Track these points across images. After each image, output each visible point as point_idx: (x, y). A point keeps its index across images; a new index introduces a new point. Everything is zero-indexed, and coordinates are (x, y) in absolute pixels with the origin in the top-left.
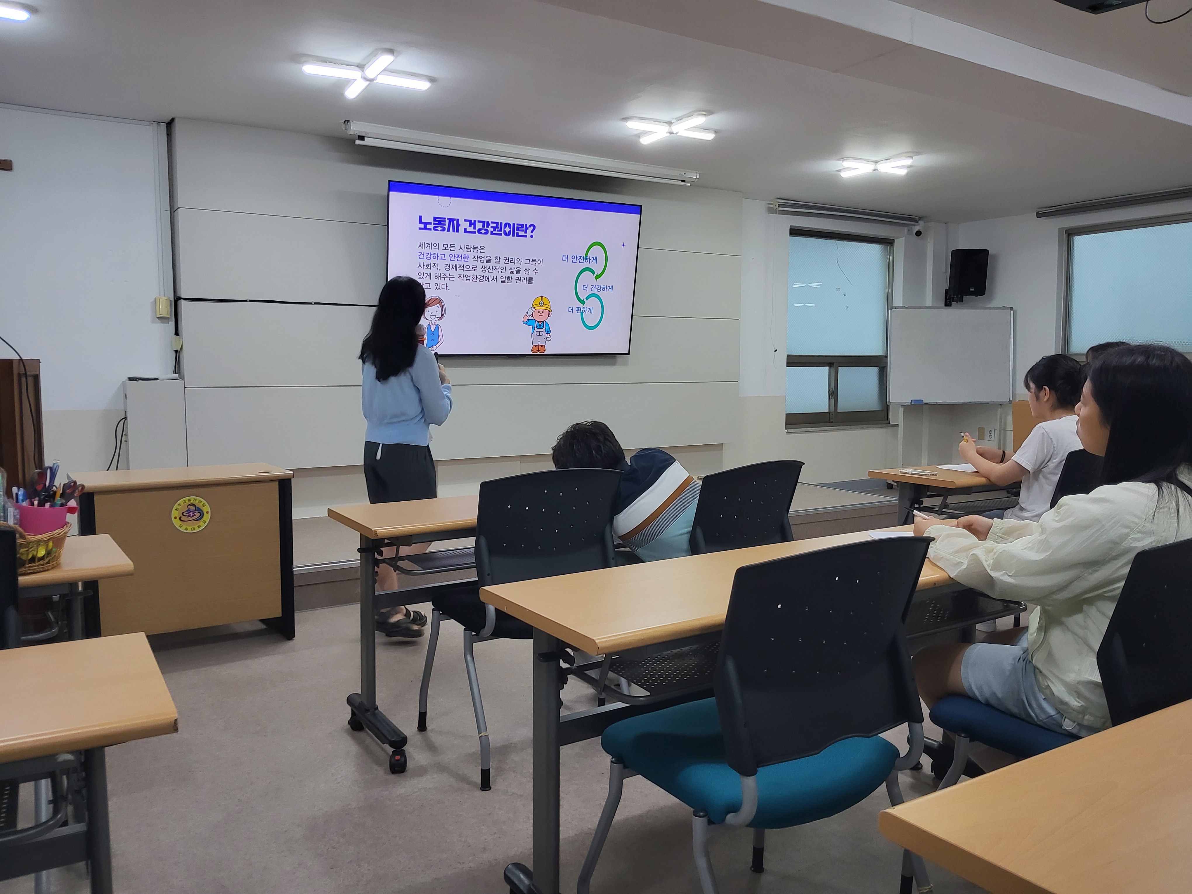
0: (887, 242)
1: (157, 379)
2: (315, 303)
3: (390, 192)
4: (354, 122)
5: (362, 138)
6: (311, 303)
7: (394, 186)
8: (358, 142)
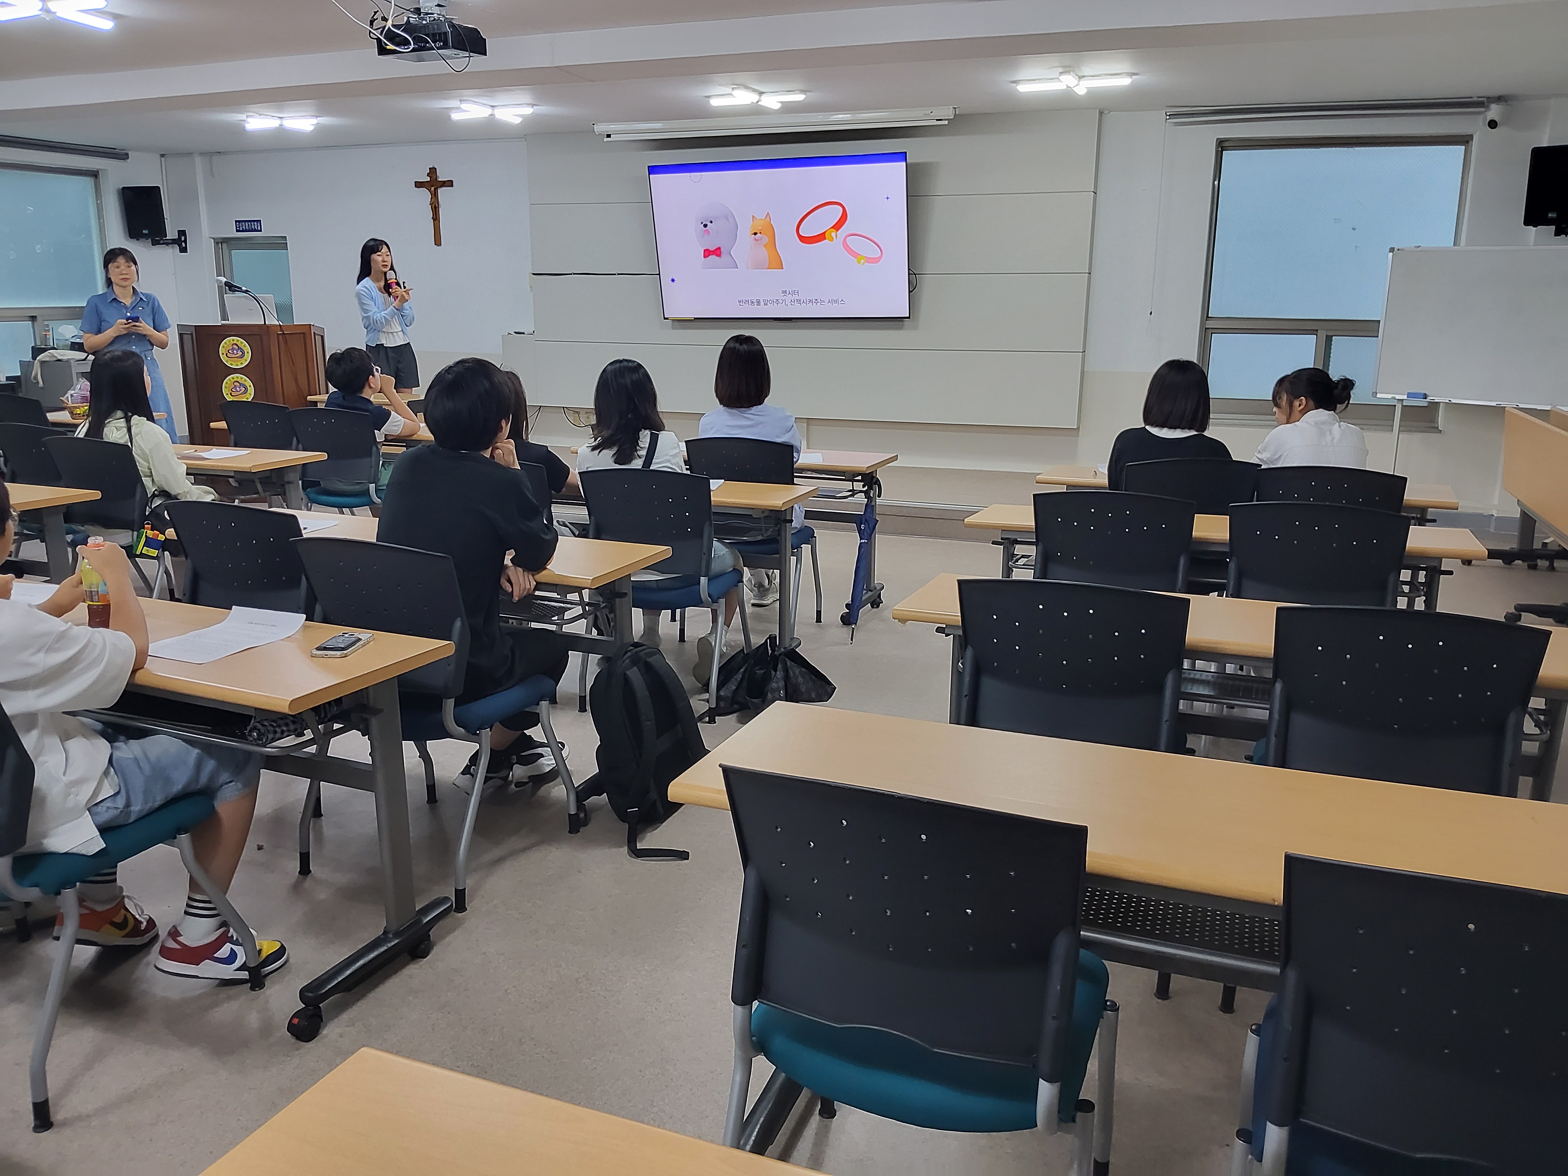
0: (1464, 140)
1: (524, 333)
2: (618, 274)
3: (651, 176)
4: (598, 124)
5: (609, 136)
6: (615, 274)
7: (653, 170)
8: (606, 139)
